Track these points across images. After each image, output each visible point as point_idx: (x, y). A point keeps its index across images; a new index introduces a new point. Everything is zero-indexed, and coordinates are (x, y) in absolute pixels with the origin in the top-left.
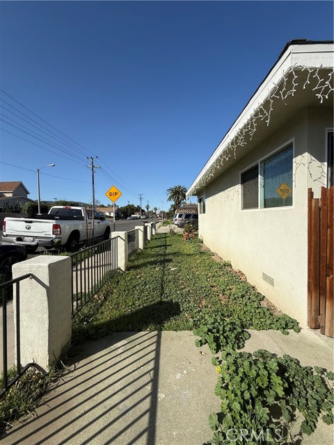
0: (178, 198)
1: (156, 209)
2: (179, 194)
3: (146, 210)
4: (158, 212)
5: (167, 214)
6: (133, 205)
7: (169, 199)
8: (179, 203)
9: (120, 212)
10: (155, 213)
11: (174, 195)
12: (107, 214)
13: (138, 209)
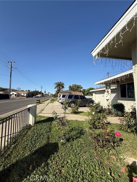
0: (60, 87)
1: (49, 93)
2: (60, 85)
3: (44, 93)
4: (50, 94)
5: (54, 95)
6: (38, 91)
7: (55, 88)
8: (60, 90)
9: (30, 94)
10: (49, 95)
11: (57, 86)
12: (23, 95)
13: (40, 93)
